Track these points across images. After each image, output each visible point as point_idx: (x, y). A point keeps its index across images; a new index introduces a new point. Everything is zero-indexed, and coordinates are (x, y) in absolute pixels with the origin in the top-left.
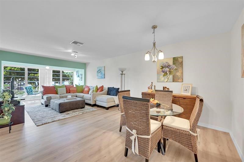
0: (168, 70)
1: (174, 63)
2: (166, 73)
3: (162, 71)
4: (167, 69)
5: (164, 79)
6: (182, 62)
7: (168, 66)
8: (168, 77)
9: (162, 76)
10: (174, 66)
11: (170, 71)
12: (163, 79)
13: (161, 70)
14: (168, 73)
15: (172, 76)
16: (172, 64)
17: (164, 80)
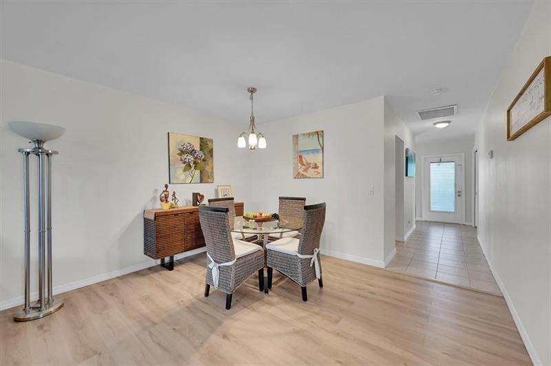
0: (193, 159)
1: (201, 149)
2: (189, 164)
3: (182, 160)
4: (191, 158)
5: (186, 177)
6: (212, 149)
7: (193, 152)
8: (193, 172)
9: (181, 171)
10: (201, 153)
11: (195, 163)
12: (183, 177)
13: (179, 157)
14: (192, 164)
15: (199, 171)
16: (199, 150)
17: (185, 179)
